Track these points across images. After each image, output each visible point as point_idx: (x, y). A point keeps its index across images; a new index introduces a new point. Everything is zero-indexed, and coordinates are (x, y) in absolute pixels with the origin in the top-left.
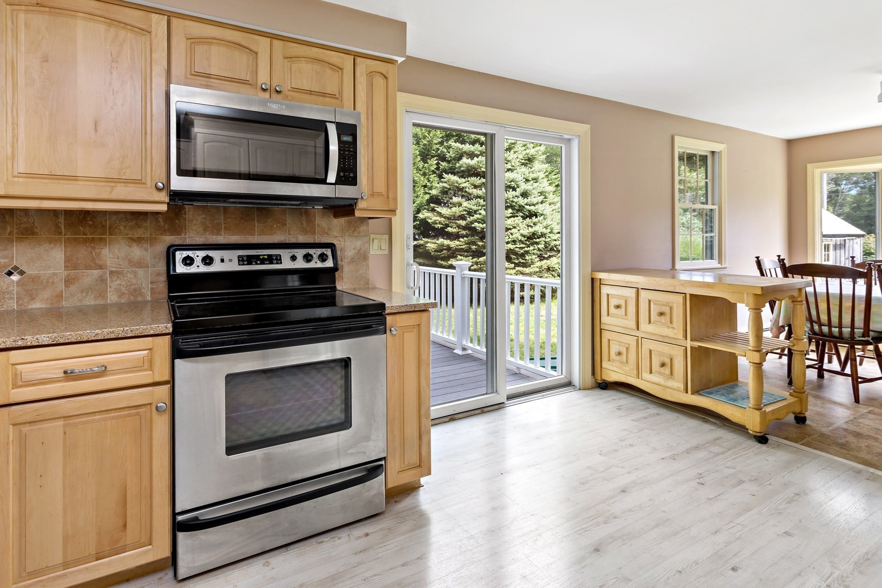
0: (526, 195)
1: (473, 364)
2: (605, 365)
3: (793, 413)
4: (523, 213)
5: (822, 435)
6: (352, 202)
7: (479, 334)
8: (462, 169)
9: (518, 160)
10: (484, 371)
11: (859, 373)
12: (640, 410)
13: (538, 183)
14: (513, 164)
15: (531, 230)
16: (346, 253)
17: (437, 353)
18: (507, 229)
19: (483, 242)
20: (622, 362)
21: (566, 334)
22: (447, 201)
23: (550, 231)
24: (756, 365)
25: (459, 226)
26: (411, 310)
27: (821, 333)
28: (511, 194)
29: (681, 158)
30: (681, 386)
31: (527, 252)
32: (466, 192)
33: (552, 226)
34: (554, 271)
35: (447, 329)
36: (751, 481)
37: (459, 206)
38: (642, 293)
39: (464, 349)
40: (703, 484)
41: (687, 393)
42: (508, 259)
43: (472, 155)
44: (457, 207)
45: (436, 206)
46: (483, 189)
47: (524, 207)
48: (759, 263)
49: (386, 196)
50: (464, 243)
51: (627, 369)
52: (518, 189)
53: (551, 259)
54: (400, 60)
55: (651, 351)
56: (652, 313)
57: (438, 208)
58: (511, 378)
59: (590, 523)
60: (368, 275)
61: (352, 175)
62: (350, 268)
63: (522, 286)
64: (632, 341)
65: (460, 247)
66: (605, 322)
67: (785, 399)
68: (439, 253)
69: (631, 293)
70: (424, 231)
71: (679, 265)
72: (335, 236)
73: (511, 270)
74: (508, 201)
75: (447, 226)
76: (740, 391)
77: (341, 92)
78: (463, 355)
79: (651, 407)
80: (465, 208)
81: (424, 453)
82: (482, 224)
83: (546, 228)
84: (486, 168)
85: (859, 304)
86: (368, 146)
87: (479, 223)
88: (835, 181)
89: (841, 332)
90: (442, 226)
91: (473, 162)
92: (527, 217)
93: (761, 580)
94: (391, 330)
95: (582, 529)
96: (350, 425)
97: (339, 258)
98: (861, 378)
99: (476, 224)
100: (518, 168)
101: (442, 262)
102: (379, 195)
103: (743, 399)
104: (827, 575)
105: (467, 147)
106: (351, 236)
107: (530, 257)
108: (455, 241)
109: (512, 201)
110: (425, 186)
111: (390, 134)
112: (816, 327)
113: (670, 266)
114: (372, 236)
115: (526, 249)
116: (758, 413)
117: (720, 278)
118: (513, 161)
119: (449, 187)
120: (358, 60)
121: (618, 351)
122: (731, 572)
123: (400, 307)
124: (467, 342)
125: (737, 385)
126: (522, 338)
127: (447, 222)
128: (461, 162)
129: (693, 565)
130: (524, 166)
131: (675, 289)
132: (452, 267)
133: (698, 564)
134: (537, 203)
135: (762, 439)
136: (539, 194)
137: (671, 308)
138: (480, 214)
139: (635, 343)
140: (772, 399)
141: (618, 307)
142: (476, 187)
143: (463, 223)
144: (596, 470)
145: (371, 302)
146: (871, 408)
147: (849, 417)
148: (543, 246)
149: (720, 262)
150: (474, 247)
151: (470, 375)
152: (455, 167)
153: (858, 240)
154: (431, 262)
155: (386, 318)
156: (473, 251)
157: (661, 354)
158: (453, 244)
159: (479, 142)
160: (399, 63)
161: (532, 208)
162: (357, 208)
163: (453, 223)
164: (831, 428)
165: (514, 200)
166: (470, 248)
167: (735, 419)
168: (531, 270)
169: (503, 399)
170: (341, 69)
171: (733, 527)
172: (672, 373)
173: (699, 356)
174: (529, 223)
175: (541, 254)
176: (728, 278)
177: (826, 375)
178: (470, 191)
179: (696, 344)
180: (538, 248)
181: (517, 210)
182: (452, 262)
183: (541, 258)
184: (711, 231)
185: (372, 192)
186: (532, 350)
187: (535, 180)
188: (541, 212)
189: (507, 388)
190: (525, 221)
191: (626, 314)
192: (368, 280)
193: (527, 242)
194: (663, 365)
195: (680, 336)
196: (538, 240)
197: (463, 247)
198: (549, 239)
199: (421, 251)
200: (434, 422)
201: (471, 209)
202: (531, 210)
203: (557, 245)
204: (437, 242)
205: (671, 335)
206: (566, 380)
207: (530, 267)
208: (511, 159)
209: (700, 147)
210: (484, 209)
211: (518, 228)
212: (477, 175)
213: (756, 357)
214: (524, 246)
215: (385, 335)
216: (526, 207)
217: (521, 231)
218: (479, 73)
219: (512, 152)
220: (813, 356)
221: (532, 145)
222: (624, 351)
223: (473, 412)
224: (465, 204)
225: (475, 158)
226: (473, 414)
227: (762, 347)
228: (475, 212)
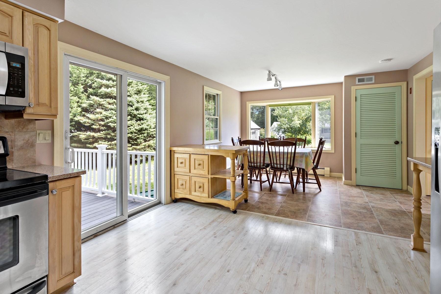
0: (137, 109)
1: (108, 201)
2: (176, 191)
3: (244, 199)
4: (136, 118)
5: (253, 205)
6: (21, 109)
7: (112, 183)
8: (102, 93)
9: (133, 91)
10: (115, 204)
11: (262, 179)
12: (191, 210)
13: (144, 104)
14: (131, 93)
15: (140, 127)
16: (16, 143)
17: (86, 198)
18: (128, 126)
19: (114, 133)
20: (183, 189)
21: (158, 178)
22: (93, 111)
23: (150, 127)
24: (233, 182)
25: (100, 125)
26: (68, 177)
27: (252, 166)
28: (130, 108)
29: (206, 96)
30: (207, 195)
31: (138, 138)
32: (104, 106)
33: (151, 125)
34: (151, 147)
35: (92, 183)
36: (232, 230)
37: (100, 114)
38: (192, 155)
39: (103, 193)
40: (216, 237)
41: (209, 198)
42: (129, 142)
43: (107, 87)
44: (99, 114)
45: (86, 113)
46: (114, 105)
47: (137, 115)
48: (232, 140)
49: (49, 106)
50: (103, 134)
51: (186, 191)
52: (133, 106)
53: (150, 141)
54: (60, 21)
55: (195, 182)
56: (196, 165)
57: (87, 114)
58: (130, 205)
59: (171, 272)
60: (35, 157)
61: (20, 90)
62: (19, 153)
63: (136, 156)
64: (187, 178)
65: (100, 136)
66: (176, 171)
67: (242, 194)
68: (87, 141)
69: (187, 156)
70: (78, 128)
71: (206, 142)
72: (6, 132)
73: (130, 147)
74: (128, 112)
75: (93, 124)
76: (227, 194)
77: (11, 32)
78: (102, 197)
79: (195, 207)
80: (104, 115)
81: (76, 263)
82: (114, 124)
83: (148, 126)
84: (117, 94)
85: (262, 154)
86: (34, 72)
87: (112, 123)
88: (252, 109)
89: (257, 165)
90: (89, 124)
91: (109, 90)
92: (138, 120)
93: (237, 272)
94: (52, 192)
95: (167, 276)
96: (17, 262)
97: (9, 147)
98: (262, 181)
99: (110, 124)
100: (133, 95)
101: (90, 145)
102: (43, 105)
103: (229, 197)
104: (257, 262)
105: (105, 82)
106: (21, 131)
107: (140, 140)
108: (98, 133)
109: (131, 112)
110: (78, 102)
111: (52, 66)
112: (250, 164)
113: (202, 143)
114: (38, 132)
115: (138, 136)
116: (234, 201)
117: (220, 147)
118: (131, 91)
119: (93, 103)
120: (26, 13)
121: (182, 184)
122: (228, 273)
123: (59, 176)
124: (105, 189)
125: (225, 192)
126: (136, 182)
127: (93, 123)
128: (101, 90)
129: (214, 276)
130: (136, 95)
131: (205, 153)
132: (95, 148)
133: (215, 274)
134: (143, 114)
135: (235, 212)
136: (144, 109)
137: (203, 162)
138: (113, 118)
139: (189, 179)
140: (238, 195)
141: (182, 163)
142: (110, 104)
143: (102, 123)
144: (173, 244)
145: (37, 175)
146: (265, 192)
147: (259, 197)
148: (146, 135)
149: (220, 141)
150: (109, 136)
151: (107, 207)
152: (97, 92)
153: (259, 130)
154: (82, 145)
155: (48, 184)
156: (109, 139)
157: (199, 182)
158: (96, 135)
159: (112, 80)
160: (59, 22)
161: (141, 116)
162: (25, 113)
163: (96, 123)
164: (255, 202)
165: (132, 112)
166: (107, 137)
167: (226, 206)
168: (140, 147)
169: (125, 217)
170: (12, 17)
171: (227, 253)
172: (203, 191)
173: (214, 181)
174: (139, 123)
175: (145, 139)
176: (222, 147)
177: (253, 182)
178: (107, 106)
179: (213, 176)
180: (144, 136)
181: (133, 117)
182: (96, 145)
183: (145, 141)
184: (217, 128)
185: (38, 103)
186: (141, 188)
187: (142, 102)
188: (145, 118)
189: (128, 211)
190: (137, 123)
191: (185, 166)
192: (35, 160)
193: (139, 133)
194: (200, 187)
195: (207, 174)
196: (144, 132)
197: (103, 136)
198: (149, 131)
199: (75, 139)
200: (83, 241)
201: (108, 116)
202: (140, 117)
203: (153, 134)
204: (86, 134)
205: (204, 174)
206: (158, 201)
207: (140, 145)
208: (130, 90)
209: (213, 91)
210: (115, 116)
211: (134, 126)
212: (111, 97)
213: (233, 179)
214: (137, 135)
215: (48, 195)
216: (138, 115)
217: (135, 128)
218: (113, 40)
219: (130, 86)
220: (249, 175)
221: (141, 84)
222: (184, 183)
223: (109, 229)
224: (104, 113)
225: (109, 88)
226: (108, 230)
227: (235, 174)
228: (110, 117)
